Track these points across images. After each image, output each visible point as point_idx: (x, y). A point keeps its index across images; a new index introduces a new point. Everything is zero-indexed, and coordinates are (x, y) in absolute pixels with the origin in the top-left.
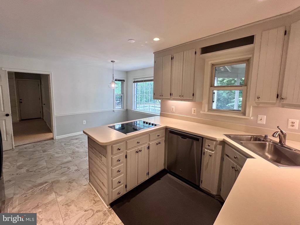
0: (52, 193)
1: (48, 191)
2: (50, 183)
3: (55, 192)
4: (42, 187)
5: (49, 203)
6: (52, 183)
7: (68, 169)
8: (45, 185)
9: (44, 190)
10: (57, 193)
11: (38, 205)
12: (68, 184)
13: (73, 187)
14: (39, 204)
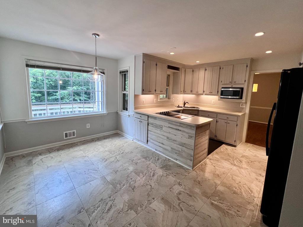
0: (219, 190)
1: (219, 195)
2: (210, 199)
3: (216, 188)
4: (220, 204)
5: (226, 187)
6: (208, 197)
7: (180, 194)
8: (216, 203)
9: (220, 200)
10: (215, 187)
11: (234, 193)
12: (202, 183)
13: (202, 178)
14: (232, 193)
